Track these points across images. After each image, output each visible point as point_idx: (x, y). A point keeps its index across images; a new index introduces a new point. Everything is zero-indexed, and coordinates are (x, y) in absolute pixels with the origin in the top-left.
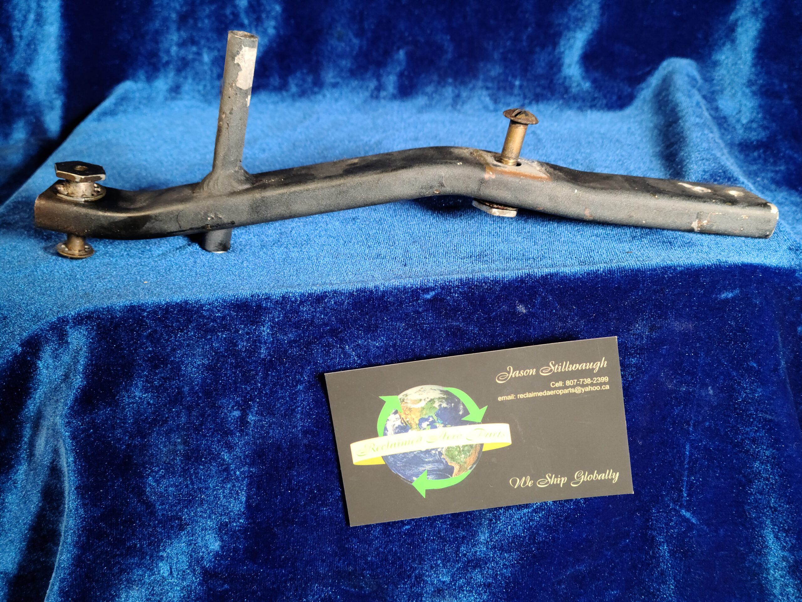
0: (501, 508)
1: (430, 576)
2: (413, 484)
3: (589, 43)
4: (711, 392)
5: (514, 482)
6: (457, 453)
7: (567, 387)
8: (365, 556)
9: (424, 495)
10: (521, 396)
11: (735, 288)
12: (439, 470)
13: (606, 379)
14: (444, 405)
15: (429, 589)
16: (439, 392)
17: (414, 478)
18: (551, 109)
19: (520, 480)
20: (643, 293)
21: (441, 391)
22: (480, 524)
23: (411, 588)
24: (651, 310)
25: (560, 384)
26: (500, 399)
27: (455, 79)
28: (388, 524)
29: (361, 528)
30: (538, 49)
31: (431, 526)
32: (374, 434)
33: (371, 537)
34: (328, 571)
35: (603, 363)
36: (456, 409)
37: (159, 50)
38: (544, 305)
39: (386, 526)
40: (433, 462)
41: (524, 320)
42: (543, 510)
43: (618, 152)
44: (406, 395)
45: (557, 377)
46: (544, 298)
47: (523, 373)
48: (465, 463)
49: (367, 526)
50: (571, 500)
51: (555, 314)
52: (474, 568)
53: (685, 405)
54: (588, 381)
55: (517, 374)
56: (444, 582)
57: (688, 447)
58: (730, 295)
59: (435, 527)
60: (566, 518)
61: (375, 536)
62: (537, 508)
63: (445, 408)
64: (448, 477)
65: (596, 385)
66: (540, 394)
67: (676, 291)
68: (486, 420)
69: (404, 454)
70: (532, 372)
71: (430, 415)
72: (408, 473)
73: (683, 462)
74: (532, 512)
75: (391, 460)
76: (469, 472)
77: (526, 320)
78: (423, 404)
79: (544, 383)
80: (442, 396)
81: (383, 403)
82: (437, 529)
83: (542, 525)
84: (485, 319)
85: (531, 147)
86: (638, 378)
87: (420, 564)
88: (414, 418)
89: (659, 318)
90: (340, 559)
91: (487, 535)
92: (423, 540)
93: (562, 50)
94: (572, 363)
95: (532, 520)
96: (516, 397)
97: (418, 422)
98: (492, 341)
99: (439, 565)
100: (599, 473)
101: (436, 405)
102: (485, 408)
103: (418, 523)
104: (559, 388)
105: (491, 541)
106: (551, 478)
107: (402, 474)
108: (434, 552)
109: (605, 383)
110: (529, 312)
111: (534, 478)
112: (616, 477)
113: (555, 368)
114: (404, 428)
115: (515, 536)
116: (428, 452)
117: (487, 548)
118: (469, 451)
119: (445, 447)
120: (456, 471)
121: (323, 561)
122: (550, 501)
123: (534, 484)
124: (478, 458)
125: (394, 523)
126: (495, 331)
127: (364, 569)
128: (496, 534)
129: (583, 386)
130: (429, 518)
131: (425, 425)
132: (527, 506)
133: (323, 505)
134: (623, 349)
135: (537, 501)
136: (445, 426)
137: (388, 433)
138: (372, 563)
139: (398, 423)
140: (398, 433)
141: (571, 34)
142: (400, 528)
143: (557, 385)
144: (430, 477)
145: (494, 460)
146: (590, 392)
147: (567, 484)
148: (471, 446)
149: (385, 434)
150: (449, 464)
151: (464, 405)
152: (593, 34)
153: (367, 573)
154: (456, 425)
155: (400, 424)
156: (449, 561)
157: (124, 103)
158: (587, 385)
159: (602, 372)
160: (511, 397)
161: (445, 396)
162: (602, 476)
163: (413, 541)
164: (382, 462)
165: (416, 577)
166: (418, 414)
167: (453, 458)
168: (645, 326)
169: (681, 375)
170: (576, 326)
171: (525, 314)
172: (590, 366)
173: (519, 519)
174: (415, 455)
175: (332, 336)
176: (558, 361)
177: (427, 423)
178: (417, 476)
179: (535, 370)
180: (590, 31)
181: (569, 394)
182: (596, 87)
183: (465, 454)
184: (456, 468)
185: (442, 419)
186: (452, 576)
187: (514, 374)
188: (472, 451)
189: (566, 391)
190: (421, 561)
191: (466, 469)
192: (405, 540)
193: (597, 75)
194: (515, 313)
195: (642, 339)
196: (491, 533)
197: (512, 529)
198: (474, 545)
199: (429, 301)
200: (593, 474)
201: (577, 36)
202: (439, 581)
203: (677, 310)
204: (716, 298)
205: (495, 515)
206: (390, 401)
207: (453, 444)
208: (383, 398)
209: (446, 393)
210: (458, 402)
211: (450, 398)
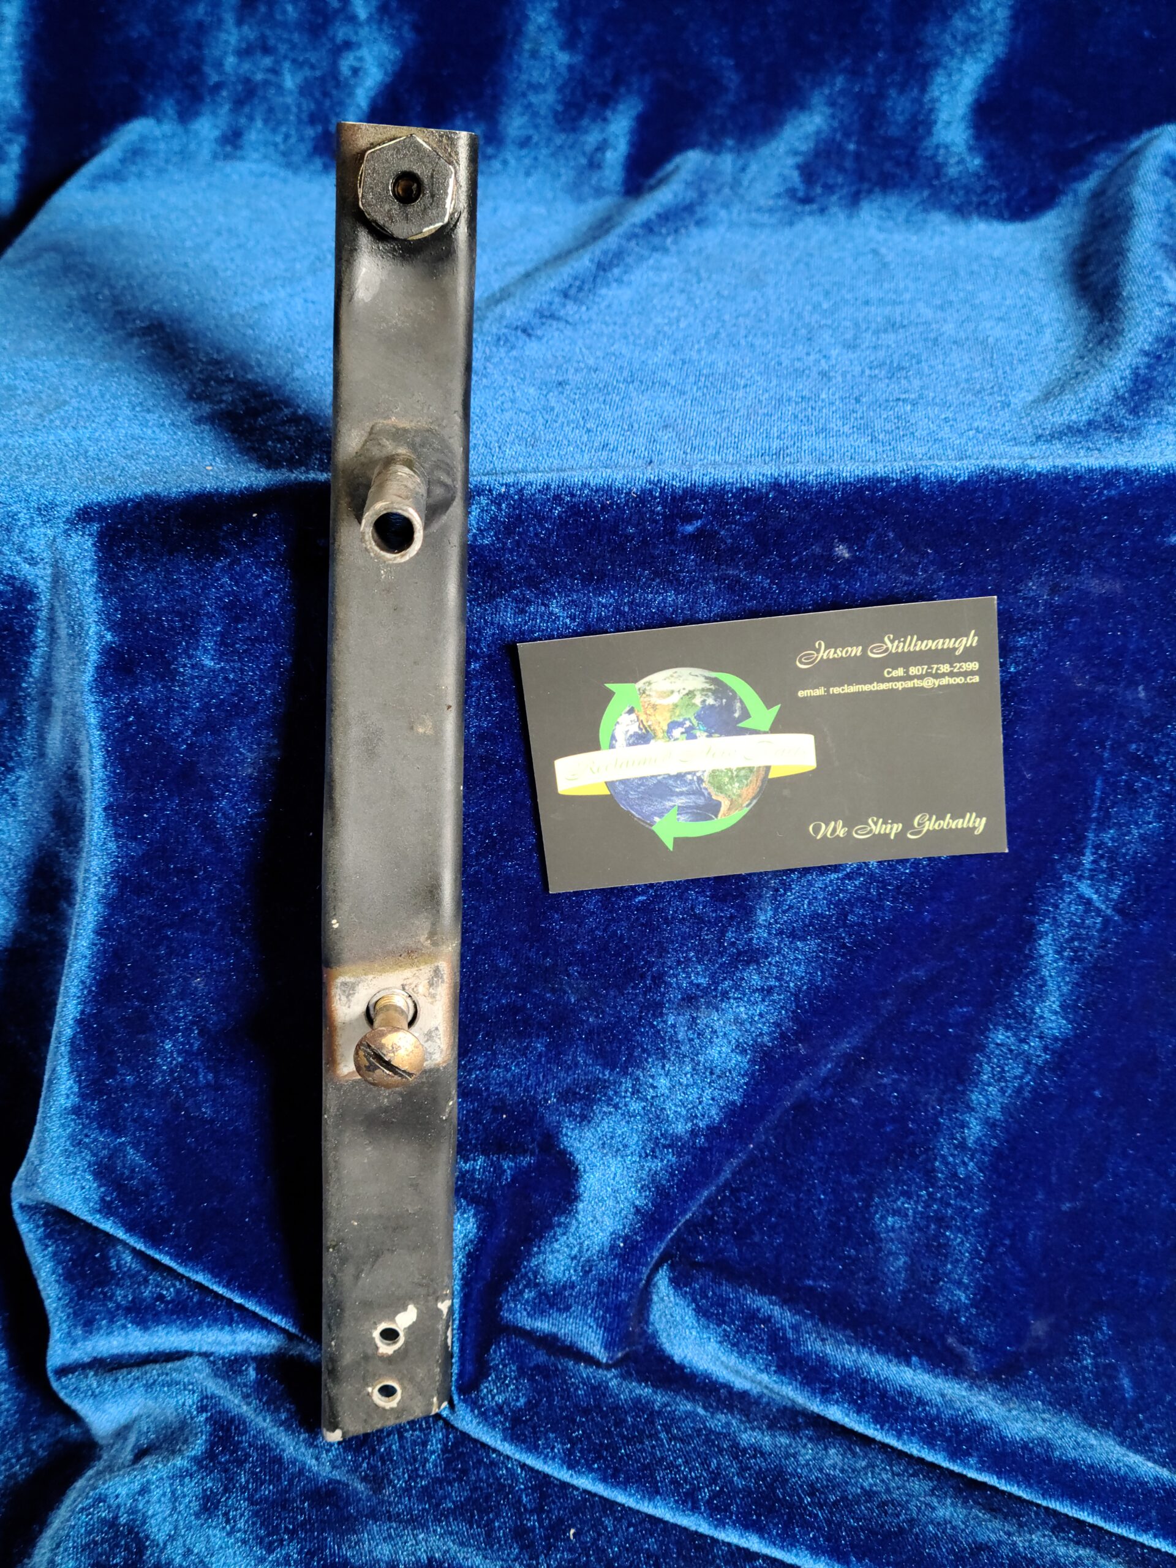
0: (793, 871)
1: (676, 976)
2: (654, 828)
3: (988, 82)
4: (1142, 695)
5: (817, 829)
6: (726, 779)
7: (911, 678)
8: (572, 942)
9: (670, 846)
10: (836, 690)
12: (698, 807)
13: (974, 666)
14: (710, 701)
15: (675, 995)
16: (704, 680)
17: (656, 819)
18: (910, 205)
19: (827, 825)
20: (1044, 531)
21: (707, 678)
22: (760, 896)
23: (645, 994)
24: (1055, 558)
25: (900, 672)
26: (801, 694)
27: (740, 140)
28: (611, 890)
29: (567, 896)
30: (893, 93)
31: (680, 897)
32: (593, 745)
33: (583, 912)
34: (513, 964)
35: (971, 640)
36: (729, 708)
37: (202, 60)
38: (881, 545)
39: (609, 895)
40: (688, 793)
41: (846, 569)
42: (861, 875)
43: (1022, 291)
44: (650, 683)
45: (896, 660)
46: (880, 536)
47: (841, 653)
48: (740, 796)
49: (576, 894)
50: (907, 860)
51: (898, 561)
52: (748, 963)
53: (1101, 715)
54: (945, 668)
55: (831, 654)
56: (698, 985)
57: (1099, 783)
59: (687, 900)
60: (898, 888)
61: (588, 911)
62: (852, 872)
63: (712, 706)
64: (711, 818)
65: (958, 674)
66: (866, 688)
67: (1098, 529)
68: (775, 729)
69: (641, 779)
70: (856, 651)
71: (687, 716)
72: (646, 809)
73: (1089, 808)
74: (843, 879)
75: (621, 787)
76: (746, 810)
77: (848, 569)
78: (675, 698)
79: (872, 670)
80: (707, 686)
81: (611, 694)
82: (689, 904)
83: (858, 899)
84: (781, 566)
85: (869, 277)
86: (1027, 670)
87: (661, 957)
88: (660, 721)
89: (1068, 572)
90: (531, 947)
91: (770, 913)
92: (666, 919)
93: (937, 93)
94: (921, 639)
95: (842, 891)
96: (828, 691)
97: (666, 728)
98: (792, 601)
99: (690, 959)
100: (953, 818)
101: (698, 700)
102: (777, 708)
103: (658, 892)
104: (898, 679)
105: (776, 922)
106: (876, 824)
107: (637, 811)
108: (685, 938)
109: (972, 673)
110: (854, 556)
111: (849, 824)
112: (980, 824)
113: (892, 646)
114: (643, 737)
115: (815, 915)
116: (680, 777)
117: (770, 934)
118: (747, 777)
119: (709, 770)
120: (723, 809)
121: (505, 948)
122: (873, 863)
123: (849, 833)
124: (761, 788)
125: (621, 890)
126: (797, 585)
127: (570, 964)
128: (784, 912)
129: (937, 676)
130: (678, 885)
131: (677, 732)
132: (836, 868)
133: (507, 856)
134: (1007, 623)
135: (851, 861)
136: (710, 735)
137: (617, 745)
138: (584, 953)
139: (634, 728)
140: (634, 744)
141: (954, 64)
142: (630, 899)
143: (895, 673)
144: (682, 818)
145: (786, 792)
146: (948, 686)
147: (900, 835)
148: (751, 769)
149: (612, 746)
150: (714, 798)
151: (741, 702)
152: (995, 65)
153: (574, 970)
154: (728, 734)
155: (637, 730)
156: (707, 953)
157: (139, 160)
158: (943, 675)
159: (969, 654)
160: (820, 692)
161: (713, 687)
162: (959, 824)
163: (650, 920)
164: (605, 791)
165: (653, 978)
166: (668, 715)
167: (720, 788)
168: (1043, 584)
169: (1098, 666)
170: (930, 579)
171: (848, 560)
172: (949, 643)
173: (823, 889)
174: (659, 782)
175: (529, 588)
176: (899, 635)
178: (661, 815)
179: (861, 648)
180: (991, 61)
181: (914, 689)
182: (992, 167)
183: (740, 781)
184: (725, 804)
185: (706, 724)
186: (712, 976)
187: (826, 653)
188: (752, 778)
189: (909, 684)
190: (663, 951)
191: (741, 806)
192: (638, 919)
193: (994, 144)
194: (830, 559)
195: (1037, 606)
196: (776, 910)
197: (810, 903)
198: (749, 930)
199: (692, 536)
200: (944, 819)
201: (965, 67)
202: (691, 983)
203: (1097, 560)
204: (1162, 543)
205: (783, 883)
206: (623, 693)
207: (722, 764)
208: (610, 686)
209: (714, 681)
210: (732, 696)
211: (720, 689)
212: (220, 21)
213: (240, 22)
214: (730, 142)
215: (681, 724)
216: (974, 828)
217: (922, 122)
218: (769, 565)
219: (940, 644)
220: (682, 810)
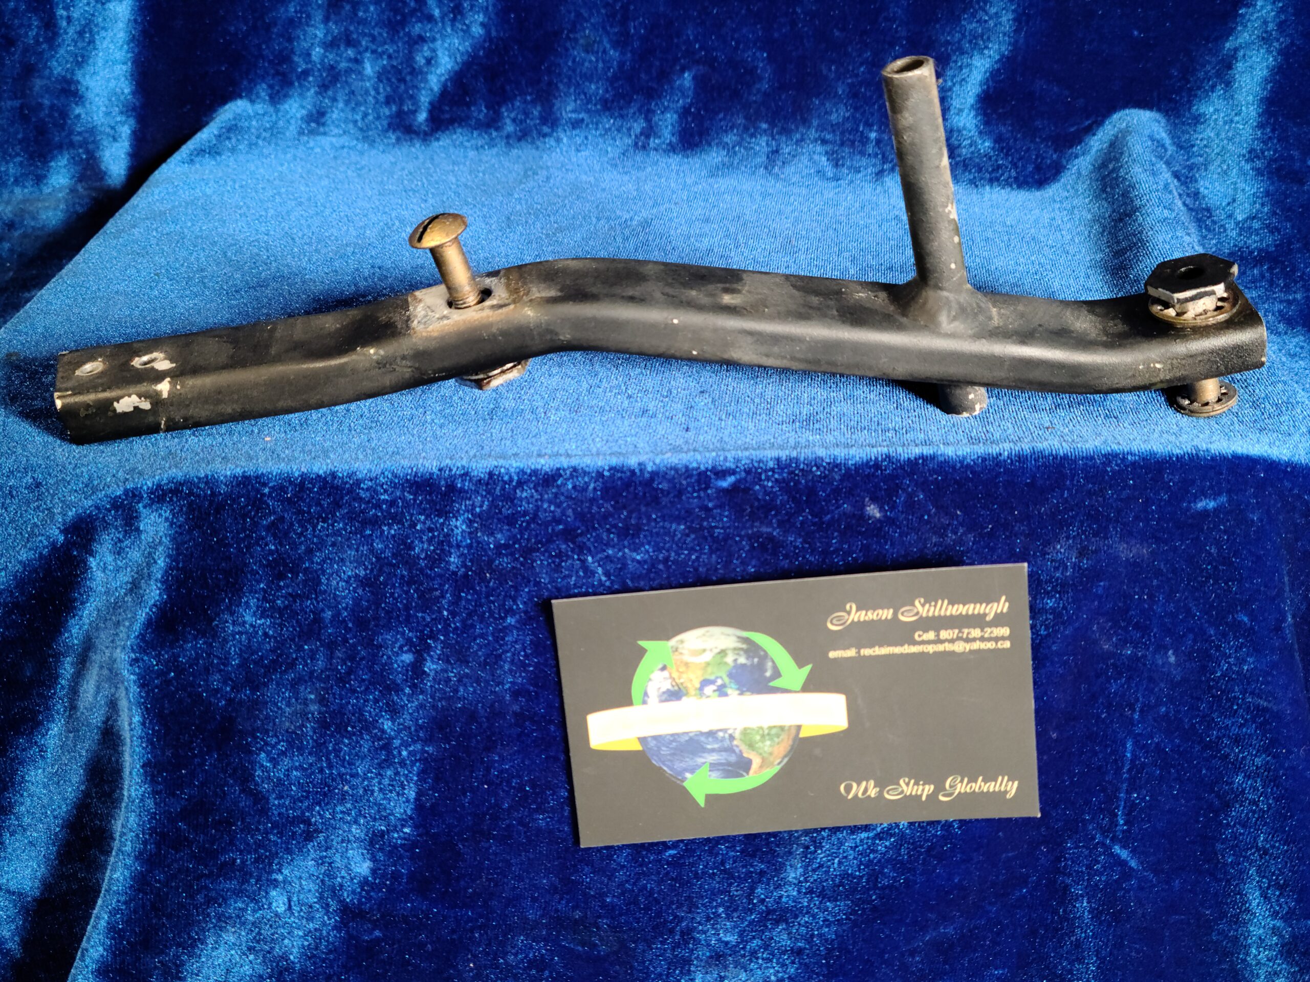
0: (824, 829)
1: (705, 932)
2: (685, 784)
3: (994, 75)
4: (1172, 659)
5: (848, 789)
6: (758, 738)
7: (942, 642)
8: (601, 895)
10: (866, 652)
11: (1220, 494)
12: (729, 764)
13: (1005, 631)
14: (742, 660)
15: (703, 953)
16: (735, 639)
17: (688, 775)
19: (859, 785)
20: (1071, 495)
21: (739, 637)
22: (790, 853)
23: (673, 949)
24: (1082, 522)
25: (931, 635)
26: (832, 654)
28: (642, 845)
29: (599, 850)
31: (711, 852)
32: (627, 701)
33: (613, 865)
34: (542, 916)
35: (1002, 606)
36: (761, 667)
37: (292, 51)
38: (911, 505)
39: (638, 850)
40: (720, 750)
41: (877, 529)
42: (892, 835)
44: (682, 642)
45: (926, 624)
46: (910, 496)
47: (871, 615)
48: (771, 754)
49: (607, 848)
50: (939, 822)
51: (928, 522)
52: (777, 922)
53: (1130, 678)
54: (976, 633)
55: (862, 616)
56: (727, 943)
57: (1129, 745)
58: (1212, 505)
59: (717, 854)
60: (929, 849)
61: (619, 864)
62: (882, 832)
64: (742, 776)
65: (989, 639)
66: (897, 650)
67: (1124, 495)
68: (808, 687)
69: (672, 735)
70: (886, 614)
71: (719, 674)
72: (678, 765)
73: (1121, 769)
74: (874, 838)
75: (652, 744)
76: (777, 769)
77: (880, 529)
78: (708, 657)
79: (905, 633)
80: (740, 645)
81: (642, 652)
82: (719, 858)
83: (889, 861)
84: (814, 524)
86: (1057, 631)
87: (690, 912)
88: (692, 679)
89: (1095, 535)
90: (561, 899)
91: (800, 871)
92: (696, 874)
94: (952, 603)
95: (873, 851)
96: (859, 652)
97: (698, 686)
98: (824, 560)
99: (719, 915)
100: (985, 781)
101: (730, 659)
102: (809, 668)
103: (690, 847)
104: (929, 642)
105: (806, 880)
106: (908, 784)
107: (668, 767)
108: (714, 894)
109: (1003, 638)
110: (885, 516)
111: (881, 784)
112: (1012, 788)
113: (922, 608)
114: (675, 694)
115: (845, 875)
116: (711, 734)
117: (799, 892)
118: (778, 736)
119: (740, 728)
120: (755, 766)
121: (534, 900)
122: (903, 823)
123: (881, 793)
124: (792, 747)
125: (652, 844)
126: (829, 544)
127: (599, 917)
128: (814, 870)
129: (968, 640)
130: (708, 840)
131: (709, 690)
132: (866, 828)
133: (539, 810)
134: (1035, 584)
135: (882, 821)
136: (741, 694)
137: (649, 701)
138: (613, 906)
139: (667, 685)
140: (666, 700)
141: (964, 59)
142: (660, 853)
143: (926, 637)
144: (714, 774)
145: (817, 752)
146: (979, 651)
147: (932, 797)
148: (782, 728)
149: (644, 702)
150: (745, 755)
151: (773, 662)
152: (1000, 61)
153: (604, 922)
154: (760, 692)
155: (670, 687)
156: (735, 910)
157: (232, 136)
158: (974, 640)
159: (999, 620)
160: (851, 653)
161: (744, 646)
162: (991, 787)
163: (680, 875)
164: (638, 747)
165: (682, 933)
166: (699, 673)
167: (751, 746)
168: (1070, 548)
169: (1125, 629)
170: (960, 542)
171: (879, 520)
172: (980, 609)
173: (854, 848)
174: (691, 739)
175: (565, 542)
176: (930, 599)
177: (715, 688)
178: (692, 771)
179: (891, 611)
180: (997, 57)
181: (945, 653)
182: (1002, 149)
183: (771, 739)
184: (756, 762)
185: (738, 682)
186: (741, 934)
187: (856, 615)
188: (784, 736)
189: (940, 648)
190: (692, 907)
191: (771, 765)
192: (668, 873)
193: (1003, 129)
194: (862, 517)
195: (1066, 569)
196: (806, 868)
197: (840, 863)
198: (778, 887)
199: (724, 493)
200: (976, 782)
202: (720, 940)
203: (1124, 524)
204: (1188, 509)
205: (814, 840)
206: (655, 650)
207: (753, 723)
208: (643, 643)
209: (746, 640)
210: (766, 656)
211: (752, 649)
212: (309, 16)
216: (1006, 792)
218: (802, 523)
219: (970, 609)
220: (714, 767)
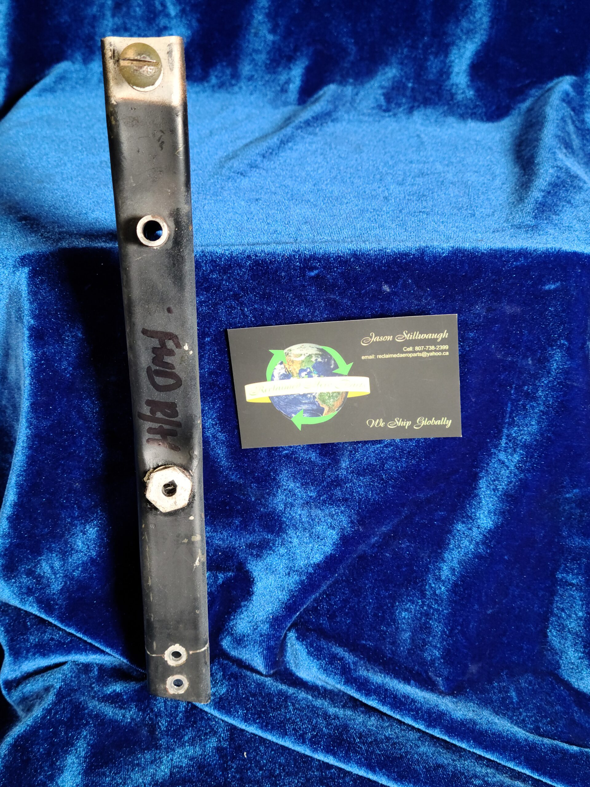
0: (359, 442)
2: (292, 419)
3: (477, 53)
4: (530, 362)
5: (370, 423)
6: (327, 398)
7: (416, 352)
8: (253, 472)
9: (300, 428)
10: (380, 356)
11: (557, 282)
12: (313, 410)
13: (446, 347)
14: (319, 360)
16: (316, 349)
17: (293, 415)
18: (438, 113)
19: (375, 421)
20: (484, 281)
21: (318, 349)
22: (343, 454)
25: (411, 349)
26: (363, 358)
27: (356, 80)
28: (272, 448)
29: (251, 450)
30: (431, 57)
31: (305, 453)
32: (263, 379)
33: (258, 457)
34: (225, 481)
35: (445, 335)
36: (329, 363)
37: (95, 34)
38: (405, 286)
39: (271, 450)
40: (308, 403)
41: (388, 297)
42: (392, 445)
43: (488, 158)
44: (290, 350)
45: (409, 343)
46: (405, 281)
47: (382, 339)
48: (333, 405)
49: (255, 449)
50: (414, 439)
51: (413, 294)
52: (336, 486)
53: (510, 372)
54: (432, 348)
55: (378, 339)
56: (311, 497)
57: (509, 405)
58: (553, 287)
60: (409, 452)
61: (261, 457)
62: (387, 444)
63: (320, 362)
64: (319, 416)
65: (439, 351)
66: (395, 356)
67: (510, 282)
68: (351, 374)
69: (286, 396)
70: (390, 338)
71: (308, 367)
72: (288, 410)
73: (504, 417)
74: (383, 447)
75: (276, 399)
76: (336, 413)
77: (389, 297)
78: (303, 358)
79: (398, 347)
80: (318, 352)
81: (272, 355)
83: (390, 457)
84: (357, 294)
85: (414, 149)
86: (474, 349)
88: (295, 369)
89: (495, 302)
91: (348, 463)
93: (453, 58)
94: (421, 333)
95: (383, 453)
96: (376, 357)
97: (298, 372)
98: (361, 313)
100: (436, 420)
101: (313, 359)
102: (351, 364)
103: (294, 450)
104: (410, 352)
105: (350, 467)
106: (399, 421)
107: (284, 411)
109: (445, 350)
110: (392, 291)
111: (386, 421)
112: (449, 423)
113: (407, 336)
114: (287, 376)
115: (369, 464)
116: (305, 395)
117: (347, 473)
118: (337, 397)
119: (319, 392)
120: (325, 411)
122: (398, 440)
123: (386, 425)
124: (343, 402)
125: (277, 448)
126: (364, 304)
127: (252, 482)
128: (354, 462)
129: (428, 351)
131: (303, 374)
132: (380, 442)
135: (387, 438)
136: (319, 376)
137: (275, 379)
138: (259, 478)
139: (283, 372)
140: (283, 379)
141: (461, 44)
142: (281, 452)
143: (408, 349)
144: (306, 415)
145: (356, 405)
146: (434, 356)
147: (410, 427)
148: (339, 393)
149: (272, 380)
150: (321, 406)
151: (335, 361)
152: (481, 45)
153: (254, 485)
154: (328, 376)
157: (63, 82)
158: (432, 351)
159: (444, 341)
160: (372, 357)
161: (321, 353)
162: (439, 422)
164: (269, 401)
166: (299, 366)
167: (324, 401)
168: (483, 307)
169: (508, 348)
170: (428, 303)
171: (389, 293)
172: (434, 336)
173: (374, 452)
174: (295, 398)
175: (234, 300)
176: (410, 331)
177: (306, 373)
178: (295, 413)
179: (392, 337)
180: (479, 43)
181: (417, 357)
182: (479, 96)
183: (334, 399)
184: (326, 409)
185: (317, 371)
186: (318, 492)
187: (375, 339)
188: (339, 397)
189: (415, 355)
191: (334, 411)
193: (480, 84)
194: (380, 291)
195: (480, 318)
196: (350, 461)
197: (367, 459)
198: (337, 470)
199: (313, 277)
200: (431, 420)
201: (467, 46)
203: (509, 296)
204: (541, 289)
205: (354, 448)
206: (277, 354)
207: (325, 390)
208: (272, 351)
209: (322, 350)
210: (330, 358)
211: (324, 354)
212: (104, 15)
213: (113, 16)
214: (351, 81)
215: (305, 370)
216: (446, 425)
217: (445, 72)
218: (351, 294)
219: (430, 336)
